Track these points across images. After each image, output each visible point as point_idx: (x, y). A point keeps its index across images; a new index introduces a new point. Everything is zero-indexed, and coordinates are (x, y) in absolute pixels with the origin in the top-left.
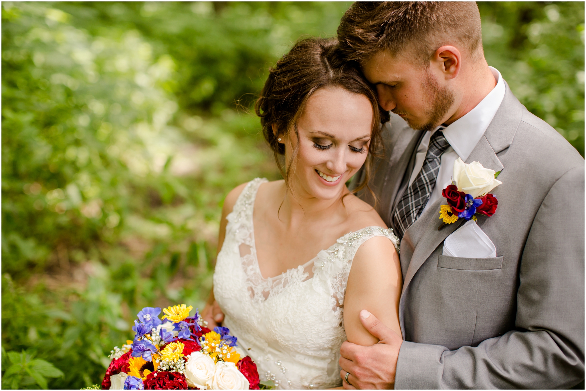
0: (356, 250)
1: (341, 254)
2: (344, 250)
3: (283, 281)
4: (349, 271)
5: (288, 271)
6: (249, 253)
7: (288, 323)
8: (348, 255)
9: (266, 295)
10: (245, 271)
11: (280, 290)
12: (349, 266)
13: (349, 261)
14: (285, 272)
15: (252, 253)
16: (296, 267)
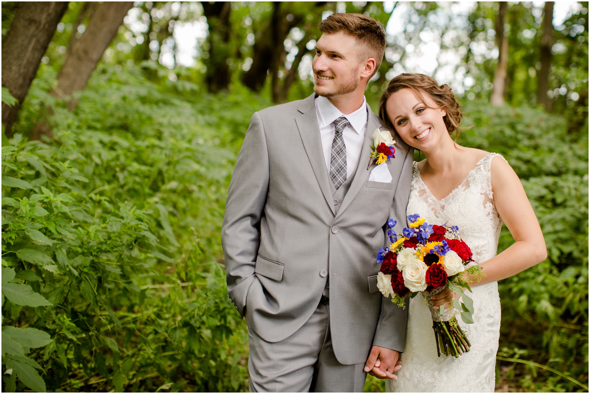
0: (490, 163)
1: (482, 169)
2: (483, 166)
3: (451, 197)
4: (490, 176)
5: (453, 191)
6: (426, 193)
7: (462, 214)
8: (487, 168)
9: (443, 207)
10: (427, 202)
11: (451, 201)
12: (490, 173)
13: (489, 171)
14: (451, 192)
15: (427, 192)
16: (457, 187)
